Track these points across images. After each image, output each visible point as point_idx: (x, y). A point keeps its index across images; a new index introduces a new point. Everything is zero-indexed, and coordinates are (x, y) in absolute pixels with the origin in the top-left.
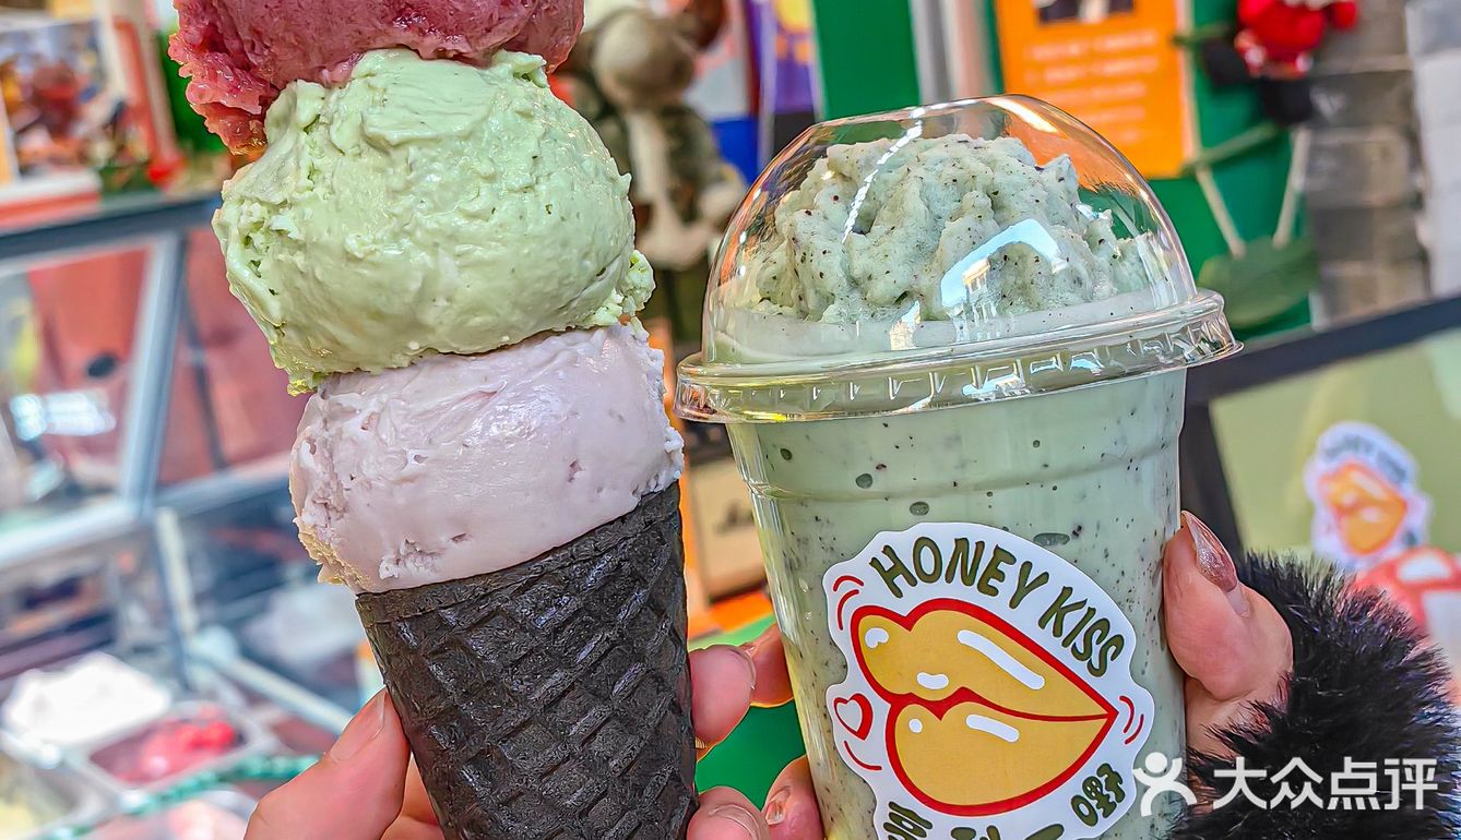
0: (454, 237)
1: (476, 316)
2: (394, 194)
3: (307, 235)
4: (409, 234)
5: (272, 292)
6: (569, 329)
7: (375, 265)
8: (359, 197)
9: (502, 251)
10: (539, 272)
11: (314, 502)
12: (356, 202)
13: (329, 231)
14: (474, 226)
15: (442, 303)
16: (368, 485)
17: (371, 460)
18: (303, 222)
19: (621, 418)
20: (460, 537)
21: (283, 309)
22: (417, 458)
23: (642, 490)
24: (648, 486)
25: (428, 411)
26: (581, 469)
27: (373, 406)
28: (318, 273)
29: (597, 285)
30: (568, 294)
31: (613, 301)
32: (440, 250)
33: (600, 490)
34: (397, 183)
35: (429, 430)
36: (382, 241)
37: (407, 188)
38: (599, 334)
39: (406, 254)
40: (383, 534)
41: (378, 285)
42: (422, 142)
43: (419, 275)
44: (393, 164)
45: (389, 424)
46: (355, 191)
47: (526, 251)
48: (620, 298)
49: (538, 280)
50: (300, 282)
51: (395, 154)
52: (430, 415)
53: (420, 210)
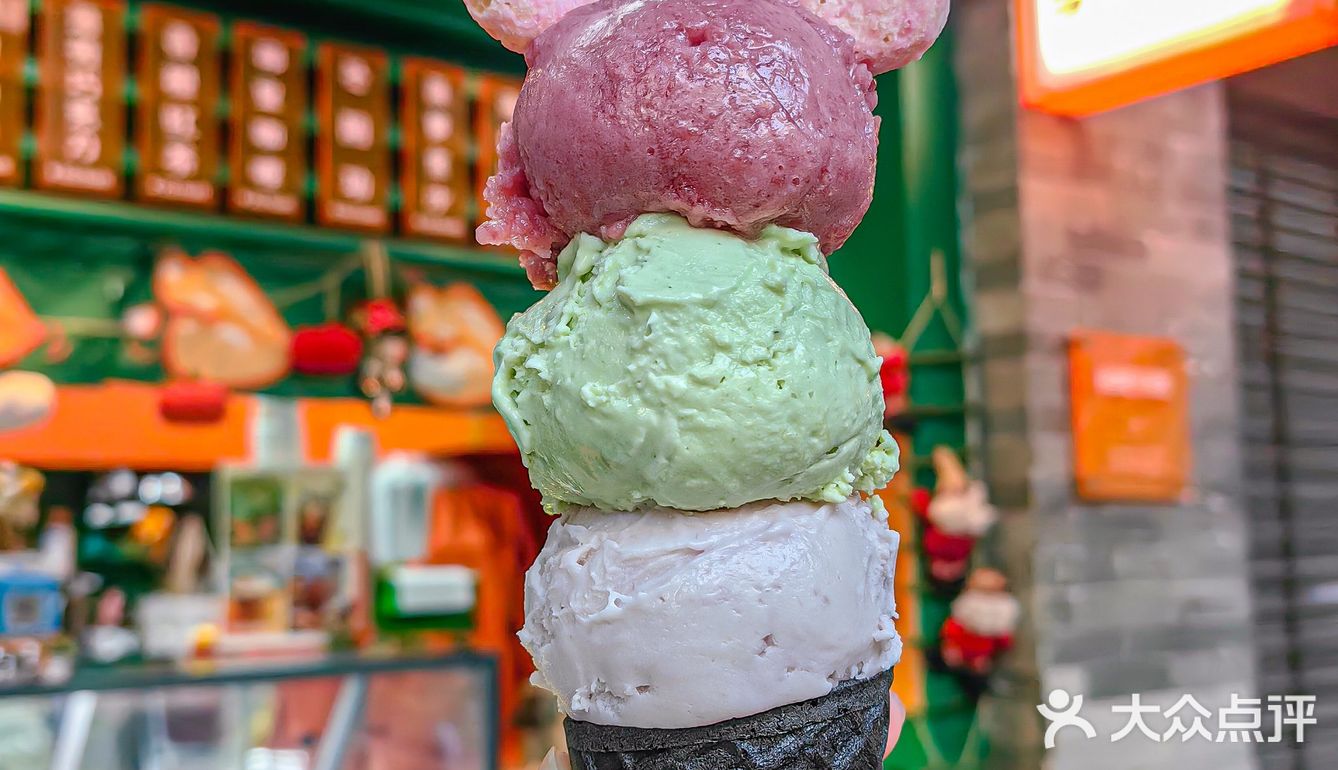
0: (682, 400)
1: (693, 477)
2: (632, 352)
3: (555, 378)
4: (640, 391)
5: (526, 422)
6: (794, 500)
7: (605, 416)
8: (603, 350)
9: (727, 421)
10: (761, 444)
11: (534, 620)
12: (598, 353)
13: (572, 376)
14: (701, 393)
15: (663, 460)
16: (572, 618)
17: (578, 594)
18: (553, 364)
19: (826, 600)
20: (646, 687)
21: (533, 439)
22: (617, 602)
23: (841, 675)
24: (848, 671)
25: (637, 558)
26: (773, 644)
27: (593, 543)
28: (558, 412)
29: (826, 463)
30: (792, 468)
31: (844, 480)
32: (666, 411)
33: (791, 669)
34: (636, 342)
35: (634, 577)
36: (615, 394)
37: (645, 348)
38: (823, 510)
39: (634, 408)
40: (579, 667)
41: (606, 435)
42: (663, 306)
43: (643, 431)
44: (636, 323)
45: (599, 562)
46: (600, 343)
47: (749, 423)
48: (851, 478)
49: (760, 451)
50: (544, 419)
51: (639, 316)
52: (638, 562)
53: (654, 371)
